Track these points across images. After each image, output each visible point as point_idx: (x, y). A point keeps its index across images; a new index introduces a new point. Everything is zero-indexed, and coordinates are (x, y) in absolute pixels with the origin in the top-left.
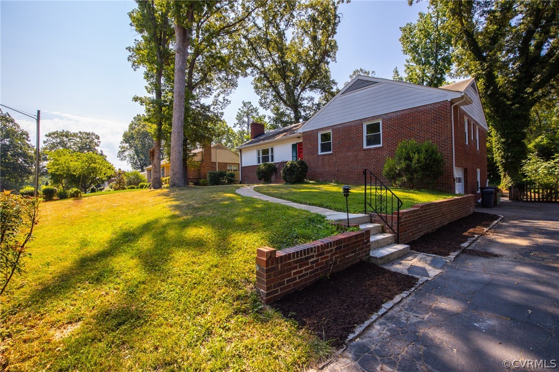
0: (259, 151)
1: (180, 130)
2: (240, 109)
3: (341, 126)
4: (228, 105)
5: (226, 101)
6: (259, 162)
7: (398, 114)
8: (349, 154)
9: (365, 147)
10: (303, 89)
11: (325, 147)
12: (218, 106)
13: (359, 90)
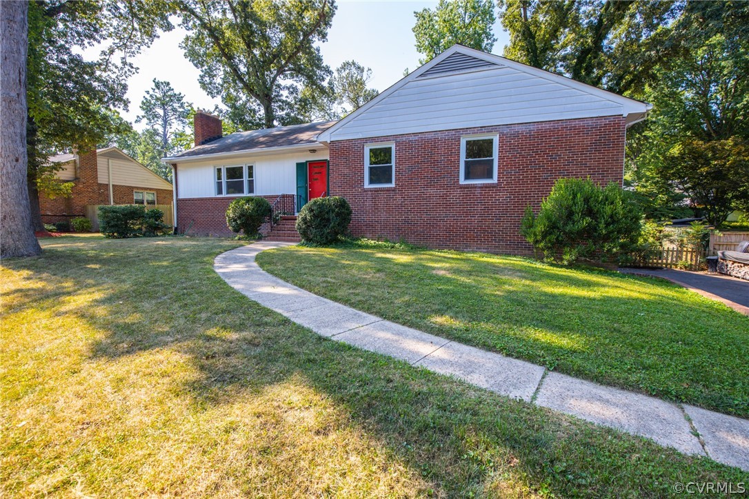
0: (219, 170)
1: (13, 94)
2: (148, 92)
3: (416, 138)
4: (133, 76)
5: (127, 67)
6: (220, 192)
7: (532, 127)
8: (431, 191)
9: (462, 181)
10: (281, 71)
11: (380, 174)
12: (109, 73)
13: (457, 72)
